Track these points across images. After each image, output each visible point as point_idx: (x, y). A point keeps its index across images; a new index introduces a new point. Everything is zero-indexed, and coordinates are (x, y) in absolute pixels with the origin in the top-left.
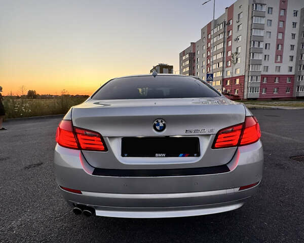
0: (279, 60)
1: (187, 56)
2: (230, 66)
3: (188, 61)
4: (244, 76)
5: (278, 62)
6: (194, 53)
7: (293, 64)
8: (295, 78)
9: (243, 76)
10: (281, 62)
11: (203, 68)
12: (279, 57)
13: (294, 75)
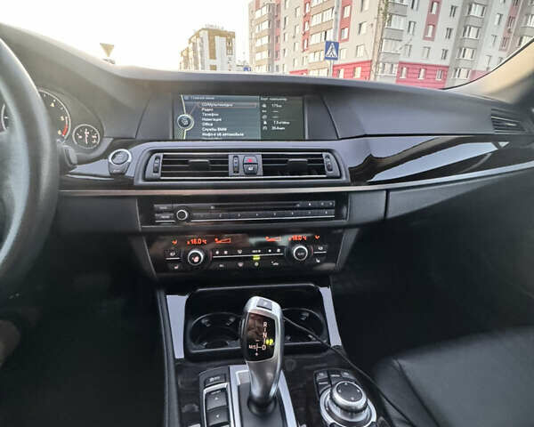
0: (429, 35)
1: (265, 11)
2: (347, 40)
3: (267, 22)
4: (371, 61)
5: (429, 39)
6: (278, 5)
7: (449, 45)
8: (449, 72)
9: (368, 62)
10: (432, 39)
11: (295, 39)
12: (431, 27)
13: (448, 67)
